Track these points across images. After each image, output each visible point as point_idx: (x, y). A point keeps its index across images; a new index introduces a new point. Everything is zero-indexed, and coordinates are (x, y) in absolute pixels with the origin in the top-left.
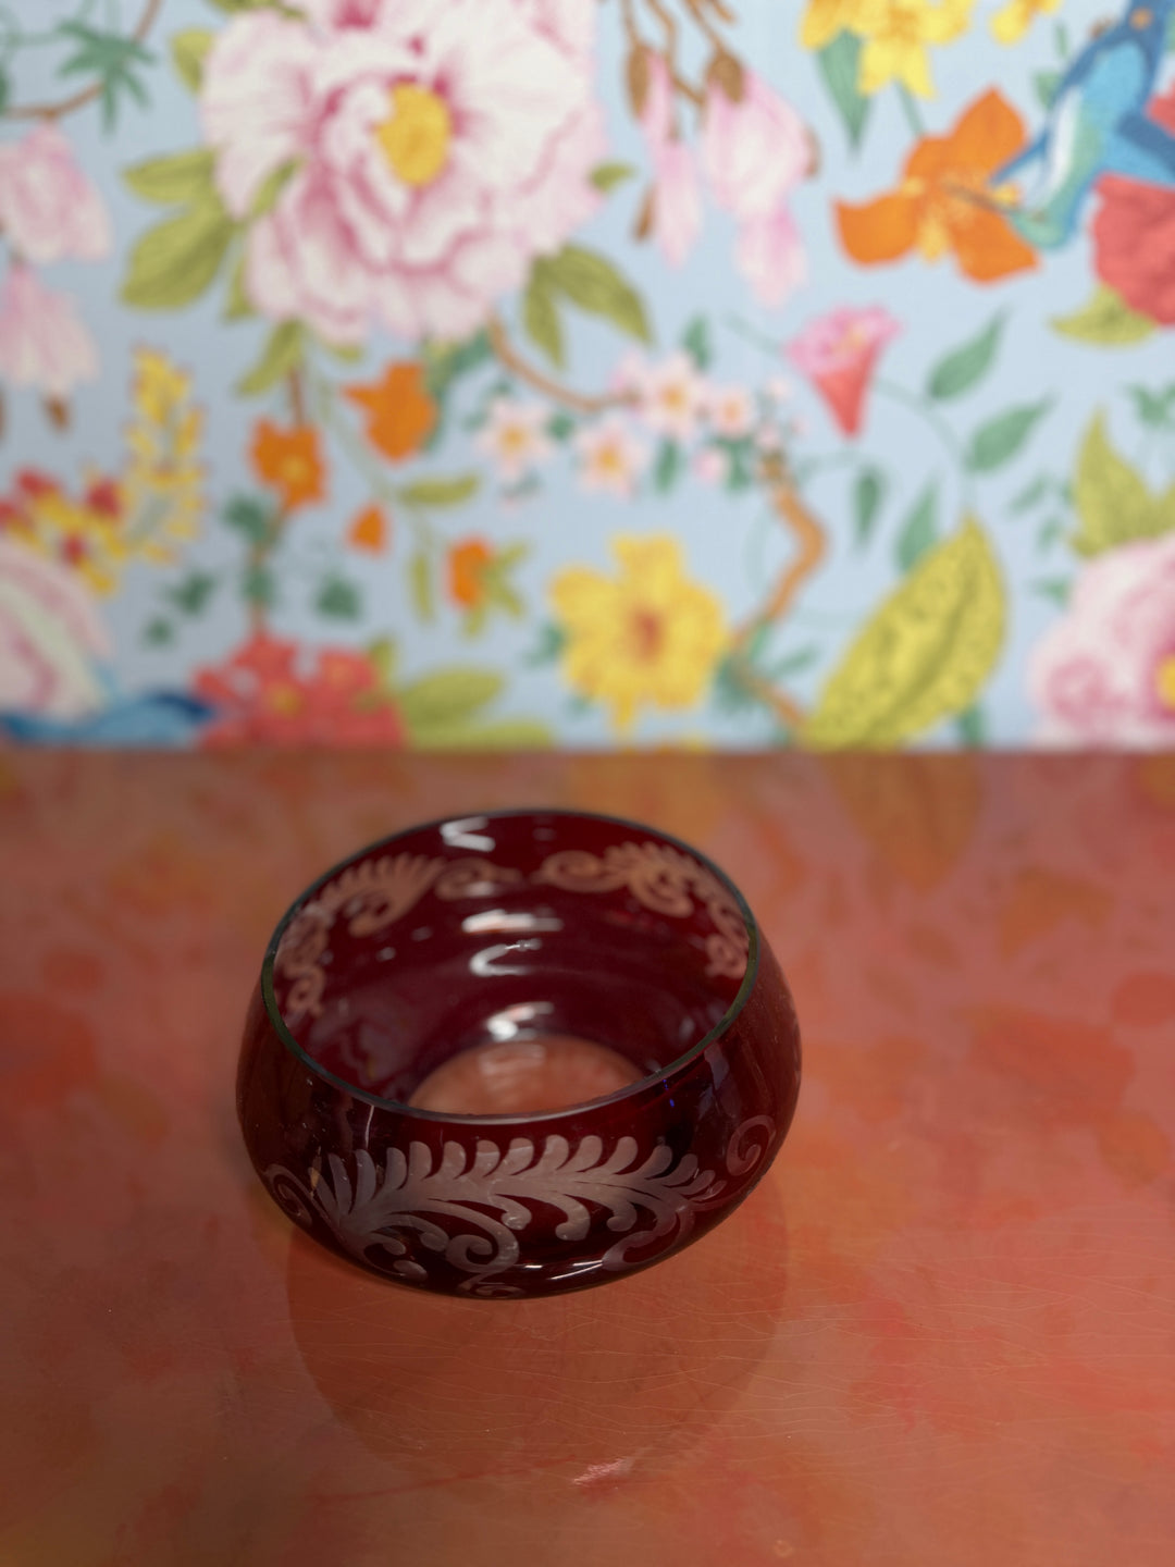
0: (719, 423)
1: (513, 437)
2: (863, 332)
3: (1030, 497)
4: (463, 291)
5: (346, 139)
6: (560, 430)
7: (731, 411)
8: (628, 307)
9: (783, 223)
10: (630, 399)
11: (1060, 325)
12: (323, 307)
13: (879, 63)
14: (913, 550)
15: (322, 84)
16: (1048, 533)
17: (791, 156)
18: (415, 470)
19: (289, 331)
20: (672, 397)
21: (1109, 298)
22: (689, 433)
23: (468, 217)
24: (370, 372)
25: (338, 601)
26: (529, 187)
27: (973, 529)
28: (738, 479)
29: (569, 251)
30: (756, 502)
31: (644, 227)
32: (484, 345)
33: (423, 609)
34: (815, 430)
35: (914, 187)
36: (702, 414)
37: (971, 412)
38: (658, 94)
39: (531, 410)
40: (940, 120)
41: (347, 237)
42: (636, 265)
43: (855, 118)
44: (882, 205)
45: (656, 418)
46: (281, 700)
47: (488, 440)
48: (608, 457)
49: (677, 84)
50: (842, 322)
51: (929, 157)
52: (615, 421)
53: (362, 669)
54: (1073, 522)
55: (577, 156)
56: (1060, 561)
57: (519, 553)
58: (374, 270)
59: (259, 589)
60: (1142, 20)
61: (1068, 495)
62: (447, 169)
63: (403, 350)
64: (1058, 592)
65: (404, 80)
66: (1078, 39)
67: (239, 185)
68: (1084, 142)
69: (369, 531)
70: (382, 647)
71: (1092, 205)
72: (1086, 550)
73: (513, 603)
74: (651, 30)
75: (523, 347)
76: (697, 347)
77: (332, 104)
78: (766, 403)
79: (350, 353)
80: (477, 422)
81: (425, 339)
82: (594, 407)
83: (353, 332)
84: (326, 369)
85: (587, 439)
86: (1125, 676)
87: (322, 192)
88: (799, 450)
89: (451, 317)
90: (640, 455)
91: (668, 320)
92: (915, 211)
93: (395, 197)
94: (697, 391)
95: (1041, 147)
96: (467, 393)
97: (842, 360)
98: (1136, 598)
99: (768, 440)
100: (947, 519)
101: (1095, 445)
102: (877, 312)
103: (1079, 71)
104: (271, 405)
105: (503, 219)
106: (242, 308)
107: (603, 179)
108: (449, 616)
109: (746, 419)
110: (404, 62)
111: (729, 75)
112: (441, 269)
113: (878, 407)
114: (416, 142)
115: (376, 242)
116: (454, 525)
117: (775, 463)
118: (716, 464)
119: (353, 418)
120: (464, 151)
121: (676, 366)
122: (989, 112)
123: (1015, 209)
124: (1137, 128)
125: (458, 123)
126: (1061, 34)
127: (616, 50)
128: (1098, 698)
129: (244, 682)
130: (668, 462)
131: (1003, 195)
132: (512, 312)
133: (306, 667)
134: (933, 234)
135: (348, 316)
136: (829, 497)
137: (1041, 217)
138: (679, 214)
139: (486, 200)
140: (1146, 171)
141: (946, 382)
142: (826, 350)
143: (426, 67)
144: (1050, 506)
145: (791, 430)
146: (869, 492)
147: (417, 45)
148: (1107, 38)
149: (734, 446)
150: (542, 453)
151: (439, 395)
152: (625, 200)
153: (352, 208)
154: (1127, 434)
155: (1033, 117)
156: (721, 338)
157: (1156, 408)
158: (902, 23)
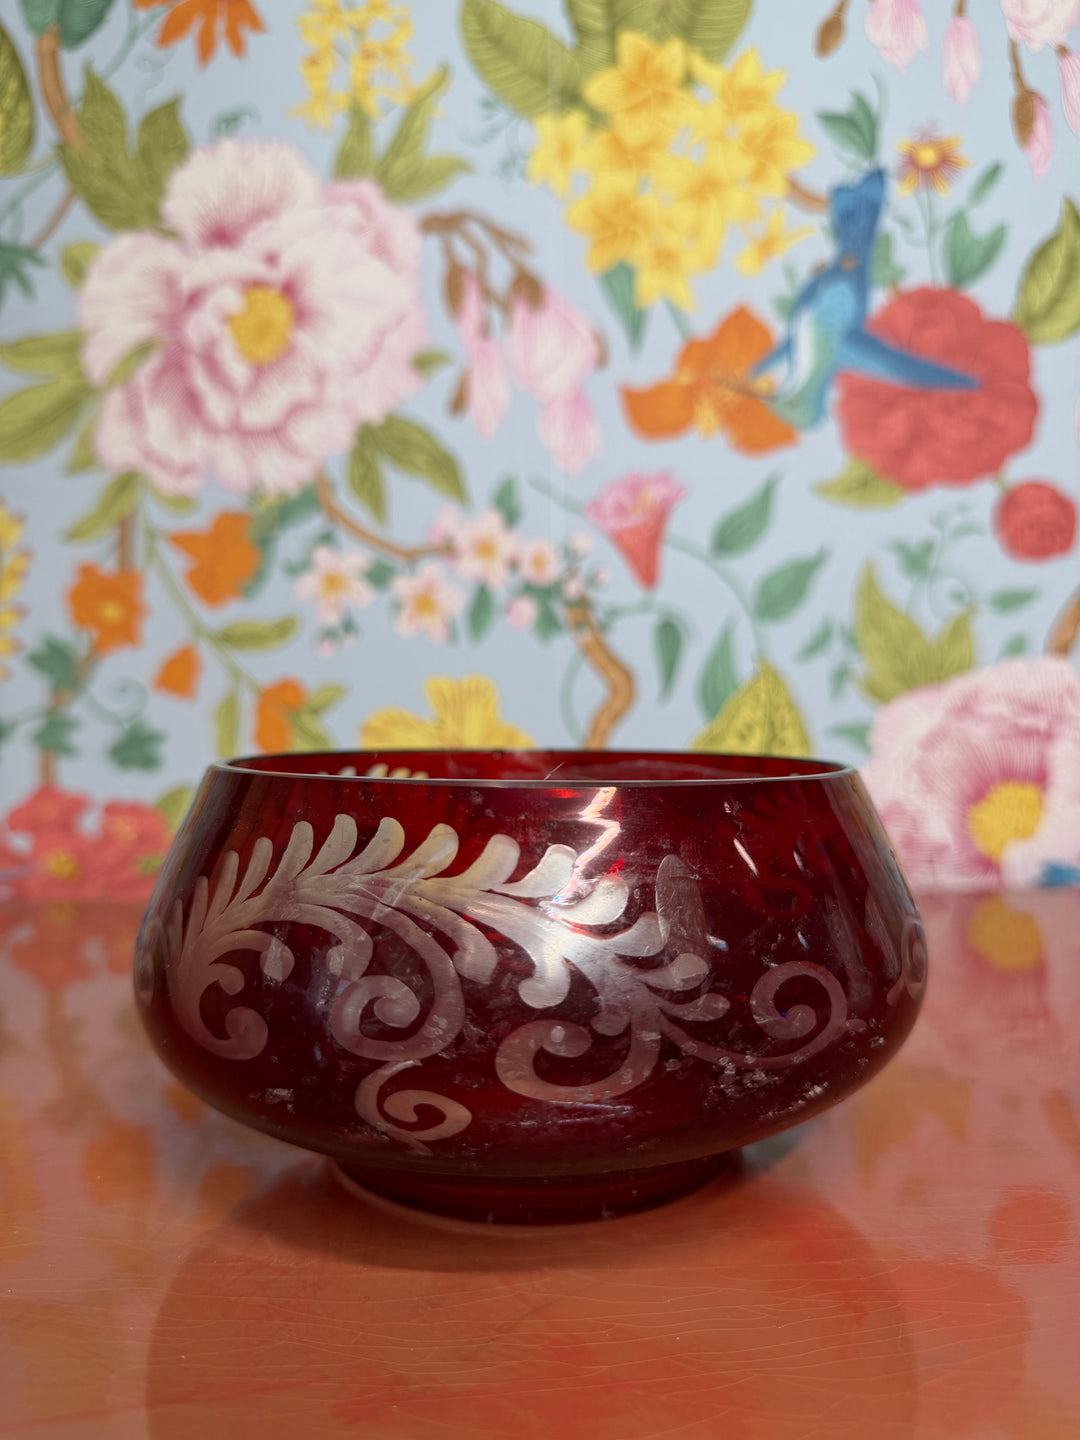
0: (527, 571)
1: (333, 582)
2: (653, 494)
3: (817, 645)
4: (293, 451)
5: (200, 326)
6: (379, 577)
7: (539, 562)
8: (445, 470)
9: (579, 403)
10: (447, 550)
11: (824, 489)
12: (163, 464)
13: (650, 286)
15: (186, 284)
16: (840, 676)
17: (583, 350)
18: (234, 612)
19: (127, 482)
20: (485, 548)
21: (860, 469)
22: (500, 581)
23: (304, 389)
24: (199, 521)
25: (135, 748)
26: (359, 368)
27: (769, 674)
28: (548, 624)
29: (392, 421)
30: (565, 646)
31: (459, 403)
32: (312, 497)
34: (617, 583)
35: (686, 379)
36: (513, 565)
37: (757, 563)
38: (472, 301)
39: (354, 558)
40: (704, 324)
41: (192, 403)
42: (451, 434)
43: (635, 323)
44: (660, 391)
45: (470, 566)
46: (57, 864)
47: (309, 583)
48: (425, 602)
49: (487, 294)
50: (635, 486)
51: (695, 353)
52: (431, 569)
54: (860, 667)
55: (403, 345)
56: (854, 706)
58: (214, 431)
59: (53, 738)
60: (849, 265)
61: (852, 640)
62: (288, 351)
63: (235, 502)
64: (858, 736)
65: (252, 285)
66: (804, 273)
67: (99, 360)
68: (822, 345)
69: (178, 675)
71: (834, 395)
72: (880, 695)
74: (465, 254)
75: (346, 500)
76: (507, 506)
77: (194, 299)
78: (570, 555)
79: (182, 503)
80: (296, 569)
81: (256, 493)
82: (412, 557)
83: (189, 485)
84: (157, 516)
85: (403, 586)
87: (175, 365)
88: (603, 598)
89: (280, 473)
90: (455, 600)
91: (480, 483)
92: (690, 396)
93: (238, 371)
94: (507, 544)
95: (787, 348)
96: (290, 543)
97: (635, 519)
98: (931, 741)
99: (573, 589)
100: (744, 666)
101: (869, 589)
102: (664, 478)
103: (808, 296)
104: (99, 552)
105: (334, 392)
106: (85, 461)
107: (424, 363)
109: (554, 569)
110: (259, 269)
111: (529, 289)
112: (276, 432)
113: (670, 558)
114: (263, 329)
115: (217, 406)
116: (266, 667)
117: (582, 604)
118: (527, 609)
119: (177, 562)
120: (305, 339)
121: (489, 522)
122: (740, 324)
123: (771, 397)
124: (861, 336)
125: (301, 315)
126: (789, 272)
127: (437, 268)
128: (916, 844)
129: (21, 843)
130: (481, 607)
131: (761, 384)
132: (338, 471)
133: (90, 823)
134: (706, 414)
135: (186, 471)
136: (634, 642)
137: (793, 403)
138: (490, 394)
139: (320, 377)
140: (874, 370)
141: (733, 536)
142: (621, 510)
143: (277, 275)
144: (837, 651)
145: (593, 581)
146: (670, 637)
147: (272, 259)
148: (823, 276)
149: (543, 593)
150: (361, 597)
151: (264, 543)
152: (444, 381)
153: (200, 380)
154: (897, 586)
155: (778, 329)
156: (527, 498)
157: (917, 560)
158: (666, 259)
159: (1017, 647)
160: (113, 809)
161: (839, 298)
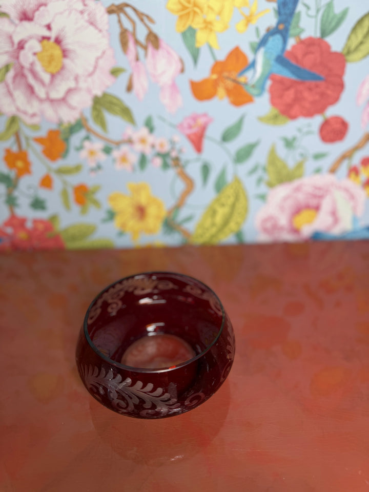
0: (158, 148)
1: (92, 153)
2: (201, 121)
3: (254, 170)
4: (72, 108)
5: (27, 57)
6: (107, 151)
7: (161, 145)
8: (126, 113)
9: (174, 86)
10: (130, 142)
11: (261, 119)
12: (25, 113)
13: (201, 37)
14: (220, 186)
15: (16, 40)
16: (260, 181)
17: (175, 67)
18: (60, 163)
19: (13, 120)
20: (143, 141)
21: (275, 111)
22: (149, 152)
23: (72, 84)
24: (43, 133)
25: (38, 204)
26: (91, 74)
27: (237, 180)
28: (165, 166)
29: (105, 95)
30: (172, 172)
31: (129, 88)
32: (80, 124)
33: (67, 206)
34: (188, 152)
35: (215, 77)
36: (153, 146)
37: (235, 145)
38: (131, 45)
39: (98, 145)
40: (222, 56)
41: (31, 89)
42: (127, 99)
43: (195, 56)
44: (205, 82)
45: (138, 147)
46: (22, 235)
47: (84, 154)
48: (124, 159)
49: (137, 42)
50: (195, 118)
51: (218, 67)
52: (125, 148)
53: (48, 225)
54: (266, 177)
55: (106, 65)
56: (263, 189)
57: (97, 189)
58: (41, 101)
59: (11, 202)
60: (281, 27)
61: (265, 169)
62: (63, 68)
63: (54, 127)
64: (263, 197)
65: (45, 38)
66: (263, 32)
68: (266, 64)
69: (46, 182)
70: (54, 218)
71: (269, 83)
72: (271, 185)
73: (97, 203)
74: (127, 25)
75: (92, 124)
76: (149, 126)
77: (21, 46)
78: (172, 143)
79: (35, 127)
80: (80, 148)
81: (60, 123)
82: (118, 144)
83: (36, 120)
84: (26, 132)
85: (116, 154)
86: (283, 221)
87: (20, 74)
88: (183, 157)
89: (68, 116)
90: (134, 158)
91: (140, 118)
92: (215, 84)
93: (46, 78)
94: (150, 139)
95: (253, 64)
96: (75, 140)
97: (195, 130)
98: (285, 199)
99: (174, 154)
100: (229, 178)
101: (272, 153)
102: (205, 115)
103: (263, 42)
104: (10, 143)
105: (82, 85)
107: (115, 72)
108: (76, 208)
109: (167, 148)
110: (46, 33)
111: (154, 40)
112: (64, 100)
113: (206, 144)
114: (51, 59)
115: (41, 91)
116: (74, 180)
117: (177, 160)
118: (158, 161)
119: (39, 148)
120: (67, 62)
121: (144, 131)
122: (236, 53)
123: (246, 84)
124: (281, 60)
125: (65, 53)
126: (257, 30)
127: (117, 30)
128: (276, 227)
129: (9, 230)
130: (143, 161)
131: (242, 79)
132: (88, 114)
133: (29, 225)
134: (221, 91)
135: (34, 115)
136: (194, 171)
137: (253, 86)
138: (140, 84)
139: (76, 79)
141: (227, 137)
142: (190, 127)
143: (53, 34)
144: (260, 173)
145: (180, 151)
146: (206, 170)
147: (49, 27)
148: (271, 32)
149: (164, 156)
150: (102, 157)
151: (67, 140)
152: (123, 79)
153: (31, 80)
154: (282, 152)
155: (250, 57)
156: (156, 123)
157: (289, 143)
158: (208, 25)
159: (318, 171)
160: (35, 221)
161: (276, 40)
